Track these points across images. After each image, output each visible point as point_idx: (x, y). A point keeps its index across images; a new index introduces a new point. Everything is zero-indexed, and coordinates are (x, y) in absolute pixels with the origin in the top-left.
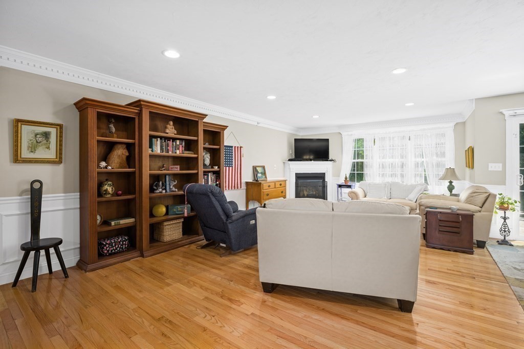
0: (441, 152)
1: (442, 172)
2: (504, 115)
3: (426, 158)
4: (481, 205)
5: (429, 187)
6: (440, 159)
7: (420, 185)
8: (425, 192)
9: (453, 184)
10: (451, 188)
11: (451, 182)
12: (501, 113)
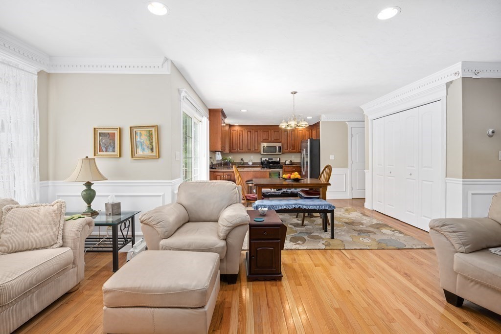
2: (180, 95)
11: (89, 185)
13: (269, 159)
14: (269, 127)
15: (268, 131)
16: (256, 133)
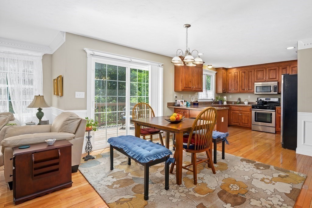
0: (29, 80)
1: (30, 99)
2: (86, 53)
3: (11, 84)
4: (74, 132)
5: (15, 116)
6: (27, 87)
7: (4, 114)
8: (11, 122)
9: (42, 111)
10: (40, 115)
11: (40, 109)
12: (85, 51)
13: (266, 99)
14: (264, 66)
15: (263, 70)
16: (250, 73)
